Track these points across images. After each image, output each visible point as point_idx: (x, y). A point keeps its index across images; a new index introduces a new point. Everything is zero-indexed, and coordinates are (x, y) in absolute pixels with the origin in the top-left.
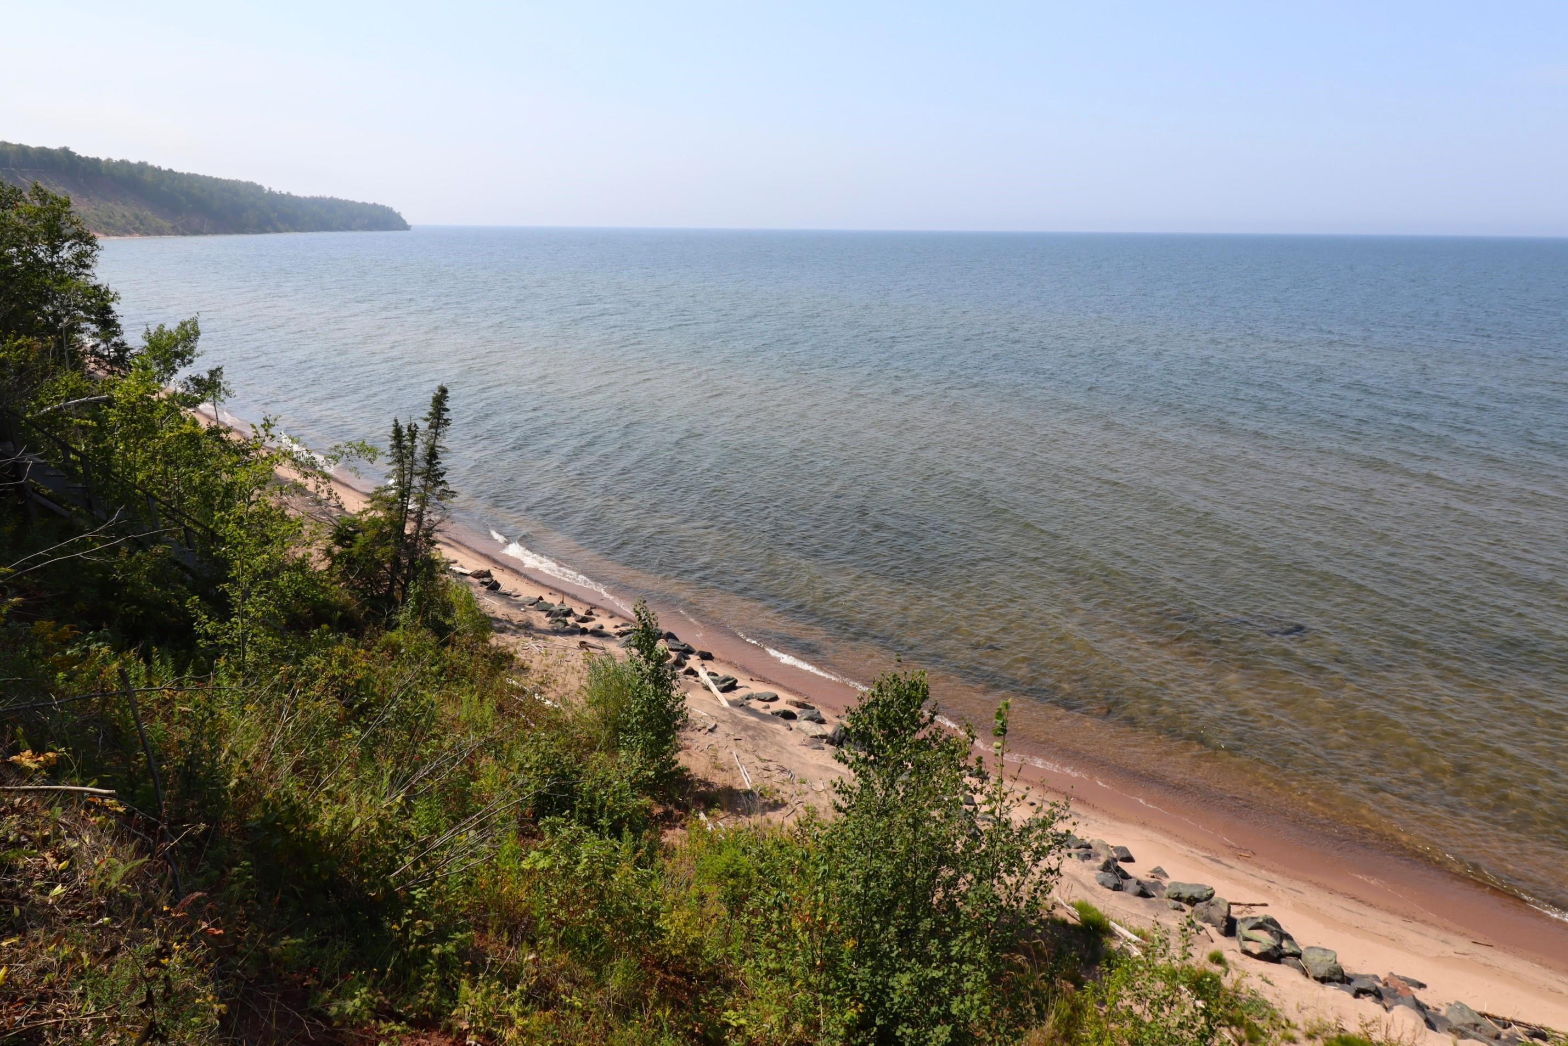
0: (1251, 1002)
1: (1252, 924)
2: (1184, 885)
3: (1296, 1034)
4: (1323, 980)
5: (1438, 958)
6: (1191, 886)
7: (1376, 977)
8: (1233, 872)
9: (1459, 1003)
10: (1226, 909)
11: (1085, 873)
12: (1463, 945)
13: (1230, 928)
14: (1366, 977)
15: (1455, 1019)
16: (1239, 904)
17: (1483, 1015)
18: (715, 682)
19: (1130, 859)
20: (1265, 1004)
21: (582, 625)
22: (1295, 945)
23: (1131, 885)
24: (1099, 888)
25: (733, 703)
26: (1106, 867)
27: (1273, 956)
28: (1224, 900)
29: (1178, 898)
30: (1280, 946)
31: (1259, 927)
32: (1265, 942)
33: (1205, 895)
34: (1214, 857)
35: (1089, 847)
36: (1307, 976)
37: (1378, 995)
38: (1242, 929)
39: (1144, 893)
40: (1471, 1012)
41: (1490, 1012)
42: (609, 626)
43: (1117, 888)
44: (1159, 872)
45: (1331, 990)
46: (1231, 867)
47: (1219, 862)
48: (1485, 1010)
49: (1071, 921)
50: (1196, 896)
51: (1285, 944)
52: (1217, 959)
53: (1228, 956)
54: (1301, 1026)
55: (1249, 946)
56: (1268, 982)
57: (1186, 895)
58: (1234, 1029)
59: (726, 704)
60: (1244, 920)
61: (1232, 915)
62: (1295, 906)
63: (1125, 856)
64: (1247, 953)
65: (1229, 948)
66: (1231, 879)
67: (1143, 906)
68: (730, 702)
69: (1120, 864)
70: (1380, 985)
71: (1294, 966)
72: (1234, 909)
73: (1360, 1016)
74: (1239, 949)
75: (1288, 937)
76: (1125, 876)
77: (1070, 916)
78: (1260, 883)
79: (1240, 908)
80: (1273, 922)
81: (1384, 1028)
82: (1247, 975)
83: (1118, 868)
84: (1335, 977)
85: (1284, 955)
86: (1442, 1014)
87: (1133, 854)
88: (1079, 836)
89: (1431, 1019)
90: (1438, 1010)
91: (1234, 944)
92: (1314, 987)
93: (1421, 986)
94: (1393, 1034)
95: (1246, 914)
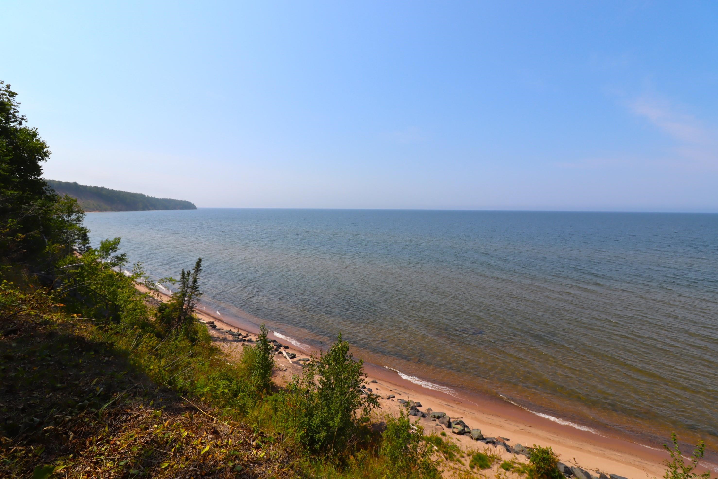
0: (451, 446)
1: (455, 423)
2: (436, 413)
3: (464, 455)
4: (477, 439)
5: (515, 431)
6: (439, 413)
7: (494, 438)
9: (518, 444)
10: (449, 419)
11: (405, 411)
12: (522, 426)
13: (449, 426)
14: (491, 438)
15: (517, 449)
16: (454, 418)
17: (526, 447)
18: (288, 355)
19: (420, 406)
21: (244, 339)
22: (469, 429)
23: (420, 414)
24: (409, 414)
25: (293, 362)
26: (412, 408)
27: (462, 433)
28: (448, 416)
29: (435, 417)
30: (464, 430)
31: (458, 424)
32: (459, 428)
33: (442, 415)
34: (448, 404)
35: (408, 402)
36: (472, 438)
37: (494, 443)
38: (453, 425)
39: (424, 416)
40: (522, 447)
41: (528, 446)
42: (254, 338)
43: (415, 415)
44: (429, 409)
45: (479, 442)
46: (453, 407)
47: (449, 406)
48: (526, 446)
50: (440, 415)
51: (466, 429)
52: (444, 434)
53: (447, 433)
54: (466, 452)
55: (455, 430)
56: (459, 440)
57: (437, 416)
58: (445, 455)
59: (291, 362)
60: (453, 422)
61: (451, 421)
62: (472, 418)
63: (419, 405)
64: (454, 432)
65: (448, 431)
66: (453, 411)
67: (423, 420)
68: (292, 362)
69: (417, 408)
70: (495, 440)
71: (468, 436)
72: (451, 419)
73: (485, 448)
74: (451, 432)
75: (467, 426)
76: (418, 411)
78: (461, 411)
80: (462, 422)
81: (492, 451)
82: (452, 438)
83: (416, 409)
84: (480, 438)
85: (466, 433)
86: (514, 448)
87: (422, 404)
88: (405, 400)
89: (509, 449)
90: (512, 447)
91: (450, 430)
92: (474, 442)
93: (508, 440)
94: (495, 453)
95: (455, 420)
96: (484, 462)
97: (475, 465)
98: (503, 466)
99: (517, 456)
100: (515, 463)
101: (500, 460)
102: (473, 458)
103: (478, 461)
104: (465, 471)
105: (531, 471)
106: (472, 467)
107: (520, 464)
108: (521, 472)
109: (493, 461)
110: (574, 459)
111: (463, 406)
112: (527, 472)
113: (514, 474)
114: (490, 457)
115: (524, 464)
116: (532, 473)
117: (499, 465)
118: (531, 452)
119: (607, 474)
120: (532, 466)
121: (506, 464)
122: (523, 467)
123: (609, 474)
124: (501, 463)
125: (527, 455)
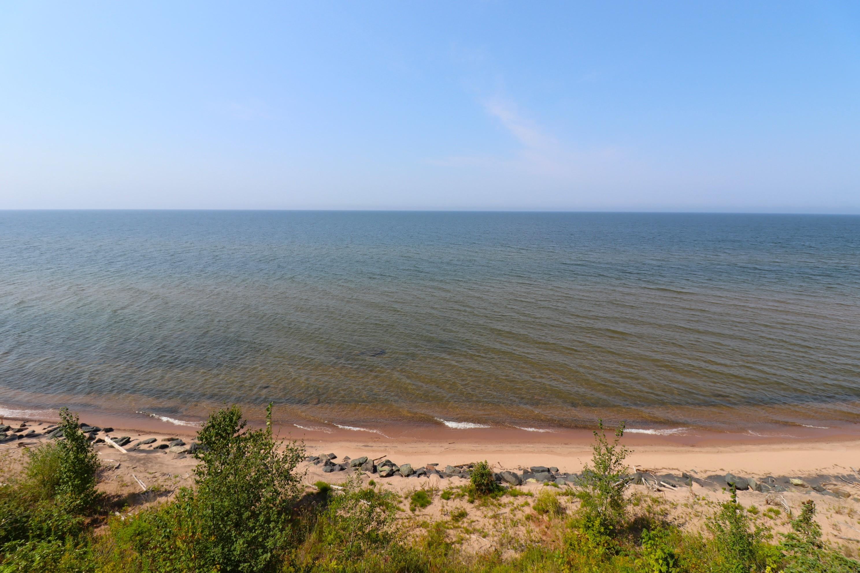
0: (385, 494)
1: (382, 465)
2: (356, 460)
3: (402, 499)
4: (408, 476)
5: (441, 454)
6: (359, 459)
7: (424, 468)
8: (373, 448)
9: (448, 466)
10: (372, 463)
11: (318, 470)
12: (446, 445)
13: (375, 470)
14: (421, 469)
15: (448, 472)
16: (377, 459)
17: (455, 467)
18: (116, 442)
19: (335, 457)
20: (391, 493)
21: (18, 434)
22: (397, 467)
23: (337, 468)
24: (324, 473)
25: (129, 450)
26: (326, 464)
27: (390, 474)
28: (371, 460)
29: (355, 466)
30: (392, 470)
31: (384, 465)
32: (387, 470)
33: (364, 461)
34: (366, 444)
35: (318, 458)
36: (402, 476)
37: (425, 473)
38: (379, 468)
39: (342, 469)
40: (452, 467)
41: (457, 465)
43: (332, 471)
44: (347, 458)
45: (410, 478)
46: (372, 447)
47: (368, 446)
49: (315, 491)
50: (361, 462)
51: (394, 468)
52: (372, 483)
53: (375, 480)
54: (403, 496)
55: (382, 474)
56: (390, 484)
57: (357, 463)
58: (381, 507)
59: (124, 452)
60: (379, 465)
61: (375, 464)
62: (396, 453)
63: (333, 457)
64: (382, 476)
65: (375, 477)
66: (373, 451)
67: (342, 474)
68: (128, 450)
69: (331, 461)
70: (425, 470)
71: (398, 475)
72: (375, 462)
73: (420, 483)
74: (379, 476)
75: (394, 465)
76: (334, 465)
77: (315, 489)
78: (383, 449)
79: (377, 461)
80: (389, 461)
81: (428, 484)
82: (383, 485)
83: (331, 463)
84: (412, 473)
85: (394, 472)
86: (444, 471)
87: (336, 455)
88: (314, 456)
89: (441, 475)
91: (377, 475)
92: (405, 480)
93: (437, 465)
94: (431, 485)
95: (379, 462)
96: (425, 500)
97: (416, 506)
98: (443, 497)
99: (451, 479)
100: (453, 488)
101: (437, 490)
102: (412, 499)
103: (418, 501)
104: (407, 519)
105: (471, 491)
106: (413, 510)
107: (457, 488)
108: (461, 496)
109: (432, 495)
110: (499, 463)
111: (382, 442)
112: (466, 494)
113: (455, 501)
114: (428, 491)
115: (461, 486)
116: (472, 493)
117: (439, 497)
118: (462, 470)
119: (528, 468)
120: (471, 486)
121: (445, 493)
122: (462, 490)
123: (529, 467)
124: (440, 493)
125: (460, 475)
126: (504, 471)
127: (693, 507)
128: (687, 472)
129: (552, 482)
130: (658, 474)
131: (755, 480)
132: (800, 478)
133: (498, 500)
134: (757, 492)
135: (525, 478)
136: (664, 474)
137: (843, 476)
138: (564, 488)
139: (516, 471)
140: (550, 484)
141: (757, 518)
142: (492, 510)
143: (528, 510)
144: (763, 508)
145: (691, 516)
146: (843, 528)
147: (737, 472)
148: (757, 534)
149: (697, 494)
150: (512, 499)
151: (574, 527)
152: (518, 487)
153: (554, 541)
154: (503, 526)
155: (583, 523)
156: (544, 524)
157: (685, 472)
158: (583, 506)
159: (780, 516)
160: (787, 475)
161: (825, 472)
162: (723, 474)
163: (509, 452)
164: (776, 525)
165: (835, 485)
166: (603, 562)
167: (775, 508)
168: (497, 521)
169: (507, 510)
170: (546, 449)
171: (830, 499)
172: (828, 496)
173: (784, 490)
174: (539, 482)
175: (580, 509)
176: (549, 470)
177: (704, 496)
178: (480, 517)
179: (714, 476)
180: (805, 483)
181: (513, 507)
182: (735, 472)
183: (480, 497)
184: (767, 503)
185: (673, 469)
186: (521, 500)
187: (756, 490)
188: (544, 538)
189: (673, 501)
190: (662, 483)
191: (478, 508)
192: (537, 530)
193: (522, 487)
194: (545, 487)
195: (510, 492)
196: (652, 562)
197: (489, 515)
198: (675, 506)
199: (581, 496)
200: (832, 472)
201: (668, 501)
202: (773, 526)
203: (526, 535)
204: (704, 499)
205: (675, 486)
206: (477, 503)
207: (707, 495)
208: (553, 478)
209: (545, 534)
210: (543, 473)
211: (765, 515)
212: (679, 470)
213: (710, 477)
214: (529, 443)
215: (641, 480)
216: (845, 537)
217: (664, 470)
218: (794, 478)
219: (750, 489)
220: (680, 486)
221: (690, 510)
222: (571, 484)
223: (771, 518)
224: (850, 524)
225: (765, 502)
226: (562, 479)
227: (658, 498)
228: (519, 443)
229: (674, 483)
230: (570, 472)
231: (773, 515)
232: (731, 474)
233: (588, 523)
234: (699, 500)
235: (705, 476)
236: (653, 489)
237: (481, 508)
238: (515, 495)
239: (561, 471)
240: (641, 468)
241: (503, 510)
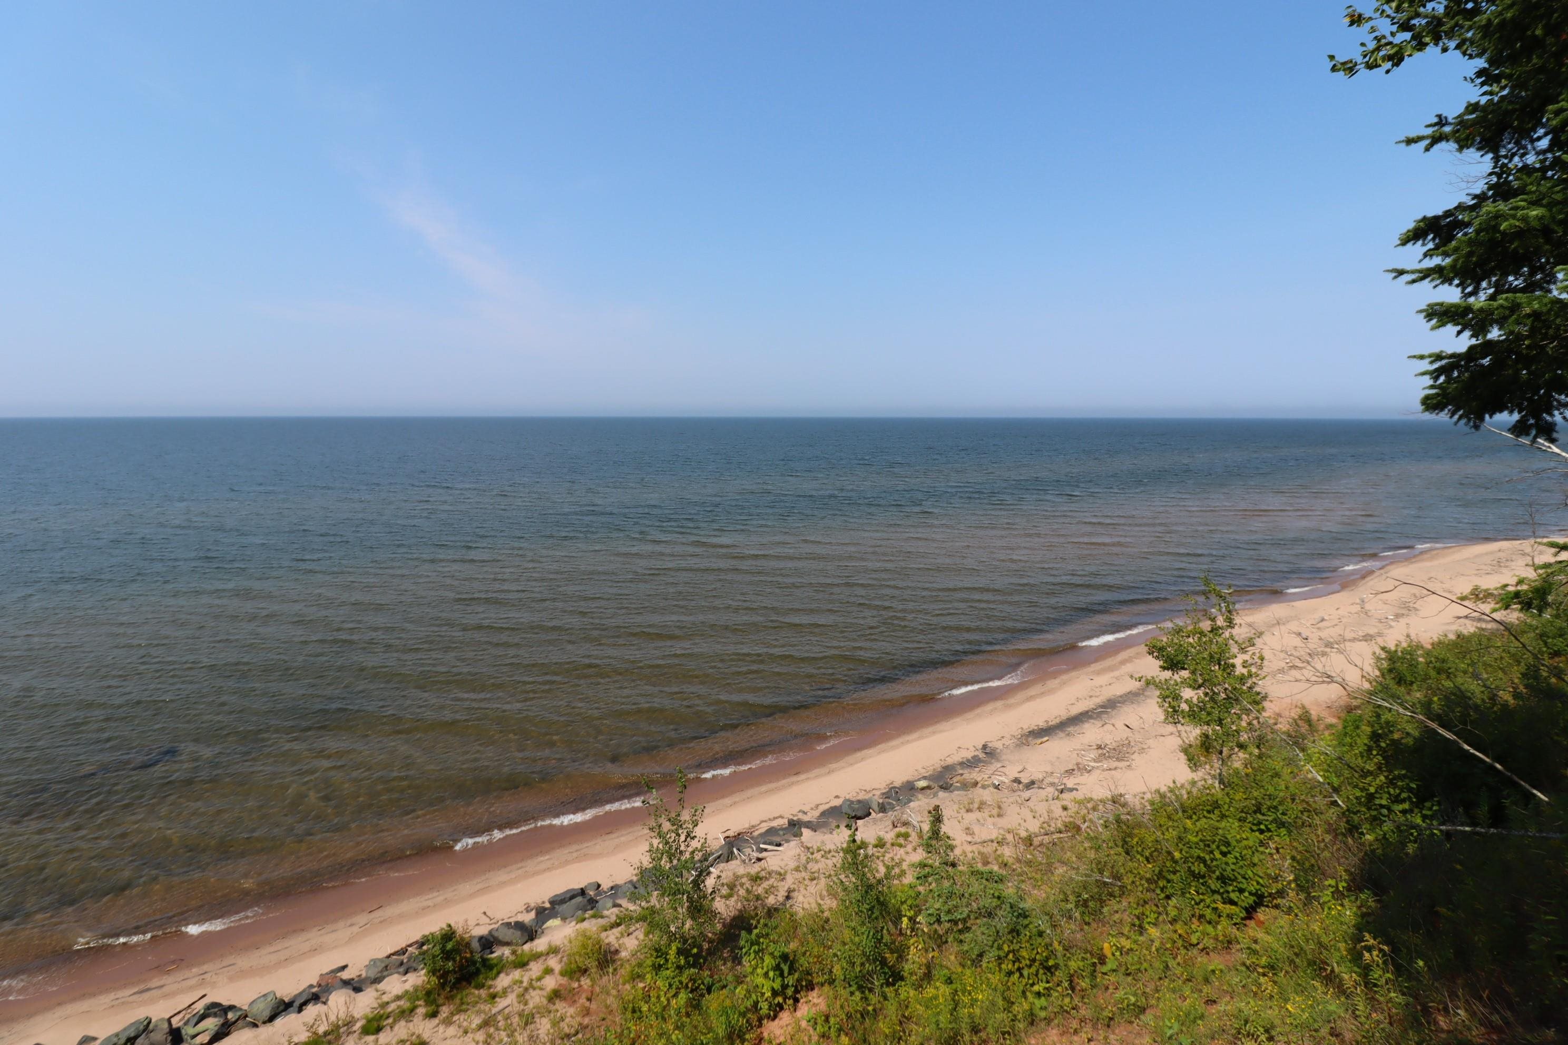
1: (195, 1020)
2: (117, 1034)
4: (271, 1019)
5: (352, 939)
6: (125, 1029)
7: (311, 986)
8: (164, 989)
9: (372, 960)
10: (166, 1025)
12: (363, 920)
13: (175, 1039)
14: (304, 991)
15: (372, 974)
16: (179, 1012)
17: (388, 957)
22: (241, 1009)
27: (224, 1033)
28: (162, 1020)
30: (226, 1021)
31: (203, 1017)
32: (211, 1027)
33: (142, 1028)
34: (142, 987)
36: (255, 1025)
37: (315, 998)
38: (188, 1031)
40: (381, 960)
41: (392, 951)
45: (279, 1021)
46: (162, 986)
47: (148, 990)
48: (390, 951)
50: (132, 1035)
51: (230, 1015)
60: (186, 1024)
61: (174, 1026)
62: (231, 979)
66: (165, 996)
70: (315, 990)
71: (243, 1027)
72: (174, 1020)
73: (305, 1024)
75: (232, 1008)
78: (192, 981)
79: (180, 1016)
80: (215, 1005)
81: (324, 1019)
84: (282, 1007)
85: (234, 1025)
86: (364, 975)
89: (356, 986)
90: (360, 976)
92: (265, 1031)
93: (344, 968)
94: (333, 1018)
95: (187, 1016)
98: (366, 1031)
99: (381, 986)
100: (388, 1003)
101: (350, 1022)
105: (428, 993)
107: (398, 998)
108: (407, 1012)
109: (338, 1037)
110: (485, 913)
111: (190, 966)
112: (419, 1003)
113: (396, 1028)
114: (326, 1034)
115: (407, 992)
116: (432, 997)
117: (356, 1035)
118: (405, 958)
119: (543, 902)
120: (429, 982)
121: (369, 1021)
122: (409, 999)
123: (546, 899)
124: (358, 1025)
125: (401, 970)
126: (496, 926)
127: (806, 868)
128: (794, 815)
129: (590, 912)
130: (756, 834)
131: (877, 799)
132: (925, 778)
133: (490, 987)
134: (881, 814)
135: (540, 923)
136: (763, 830)
137: (968, 761)
138: (612, 913)
139: (520, 918)
140: (587, 916)
141: (885, 852)
142: (479, 1012)
143: (550, 983)
144: (889, 836)
145: (806, 882)
146: (976, 829)
147: (855, 794)
148: (887, 876)
149: (809, 845)
150: (517, 974)
151: (636, 977)
152: (526, 947)
153: (604, 1019)
154: (503, 1034)
155: (650, 964)
156: (584, 996)
157: (791, 817)
158: (647, 934)
159: (910, 839)
160: (911, 778)
161: (950, 761)
162: (837, 802)
163: (503, 884)
164: (907, 853)
165: (962, 775)
166: (688, 1015)
167: (903, 830)
168: (492, 1030)
169: (511, 999)
170: (575, 855)
171: (959, 795)
172: (956, 792)
173: (910, 801)
174: (568, 921)
175: (643, 941)
176: (583, 892)
177: (819, 845)
178: (455, 1036)
179: (828, 810)
180: (931, 783)
181: (521, 989)
182: (852, 796)
183: (450, 998)
184: (895, 826)
185: (775, 818)
186: (535, 968)
187: (880, 812)
188: (586, 1021)
189: (779, 869)
190: (762, 846)
191: (448, 1022)
192: (571, 1011)
193: (537, 942)
194: (578, 926)
195: (513, 962)
196: (760, 980)
197: (474, 1026)
198: (782, 876)
199: (642, 919)
200: (956, 758)
201: (773, 871)
202: (904, 857)
203: (552, 1031)
204: (819, 851)
205: (779, 845)
206: (445, 1011)
207: (823, 842)
208: (592, 903)
209: (587, 1012)
210: (574, 901)
211: (893, 845)
212: (781, 817)
213: (823, 814)
214: (542, 853)
215: (732, 853)
216: (979, 840)
217: (764, 825)
218: (919, 780)
219: (873, 814)
220: (788, 841)
221: (803, 874)
222: (624, 902)
223: (901, 846)
224: (982, 821)
225: (891, 826)
226: (607, 900)
227: (759, 873)
228: (522, 860)
229: (777, 839)
230: (620, 881)
231: (901, 841)
232: (849, 800)
233: (658, 960)
234: (812, 854)
235: (817, 813)
236: (750, 860)
237: (456, 1018)
238: (522, 964)
239: (605, 886)
240: (730, 833)
241: (502, 1003)
